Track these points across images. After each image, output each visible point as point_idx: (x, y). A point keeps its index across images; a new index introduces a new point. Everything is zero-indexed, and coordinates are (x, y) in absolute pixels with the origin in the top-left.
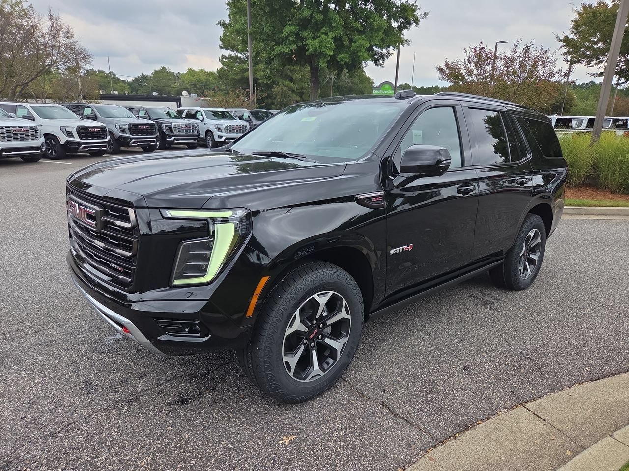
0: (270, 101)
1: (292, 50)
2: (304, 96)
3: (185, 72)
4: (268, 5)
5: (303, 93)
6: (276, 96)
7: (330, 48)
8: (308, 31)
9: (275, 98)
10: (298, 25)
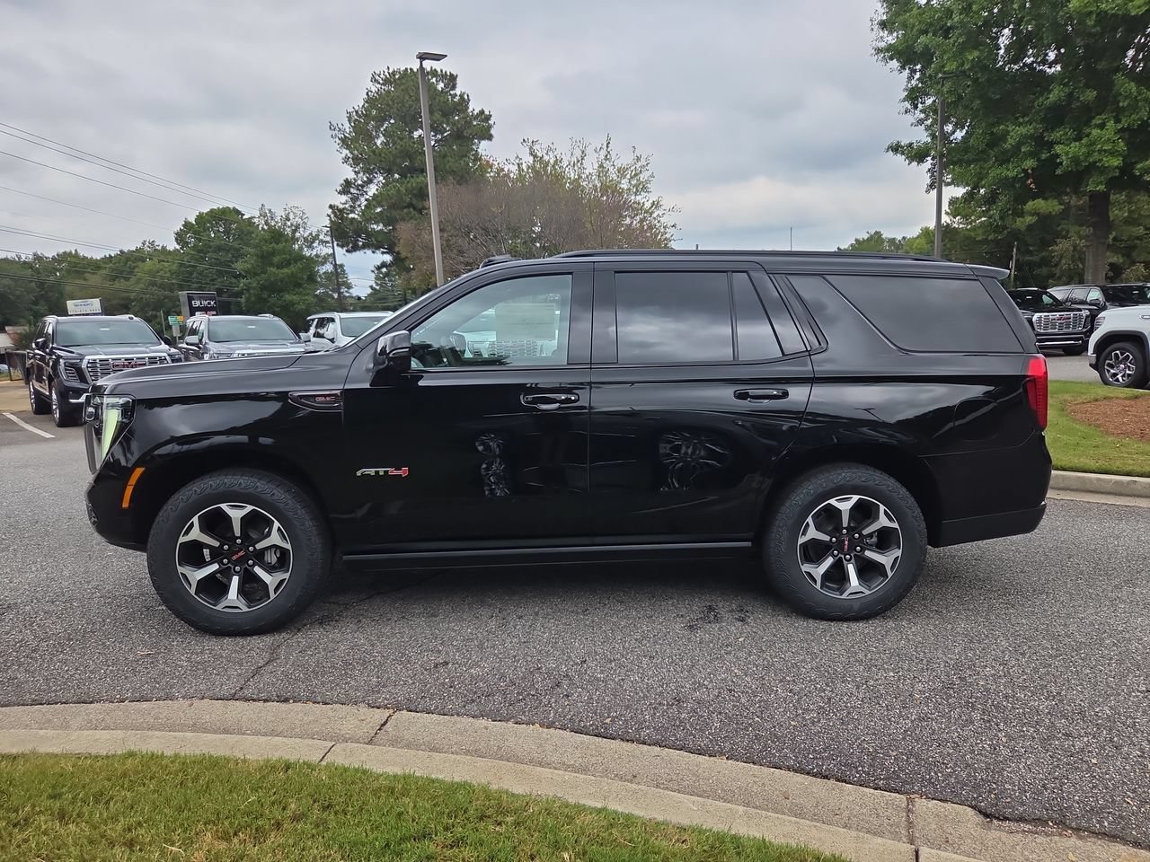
0: (1045, 271)
1: (1025, 171)
2: (1134, 254)
3: (915, 236)
4: (979, 97)
5: (1134, 247)
6: (1060, 259)
7: (1112, 153)
8: (1065, 128)
9: (1056, 265)
10: (1043, 120)
